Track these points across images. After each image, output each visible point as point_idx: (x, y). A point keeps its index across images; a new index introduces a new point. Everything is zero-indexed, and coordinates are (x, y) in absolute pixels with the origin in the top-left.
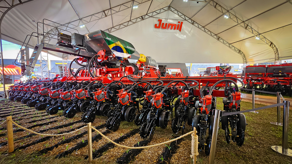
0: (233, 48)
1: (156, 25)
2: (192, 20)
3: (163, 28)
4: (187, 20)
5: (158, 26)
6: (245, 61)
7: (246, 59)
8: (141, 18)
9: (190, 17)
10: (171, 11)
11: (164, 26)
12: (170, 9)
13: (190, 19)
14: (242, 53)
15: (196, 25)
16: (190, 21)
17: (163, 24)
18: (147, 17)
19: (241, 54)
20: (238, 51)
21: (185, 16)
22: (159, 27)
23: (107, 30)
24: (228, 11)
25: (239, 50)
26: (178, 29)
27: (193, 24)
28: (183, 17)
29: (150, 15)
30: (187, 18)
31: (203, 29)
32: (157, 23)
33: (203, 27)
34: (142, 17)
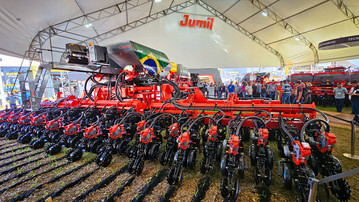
0: (270, 49)
1: (182, 22)
2: (223, 16)
3: (190, 25)
4: (218, 16)
5: (184, 23)
6: (283, 64)
7: (283, 62)
8: (162, 12)
9: (222, 12)
10: (199, 4)
11: (192, 23)
12: (198, 2)
13: (222, 15)
14: (280, 55)
15: (229, 22)
16: (221, 17)
17: (190, 20)
18: (170, 11)
19: (278, 56)
20: (275, 53)
21: (215, 11)
22: (185, 25)
23: (120, 28)
24: (266, 7)
25: (276, 51)
26: (208, 27)
27: (225, 21)
28: (213, 12)
29: (174, 9)
30: (218, 14)
31: (237, 27)
32: (184, 19)
33: (237, 25)
34: (164, 11)
